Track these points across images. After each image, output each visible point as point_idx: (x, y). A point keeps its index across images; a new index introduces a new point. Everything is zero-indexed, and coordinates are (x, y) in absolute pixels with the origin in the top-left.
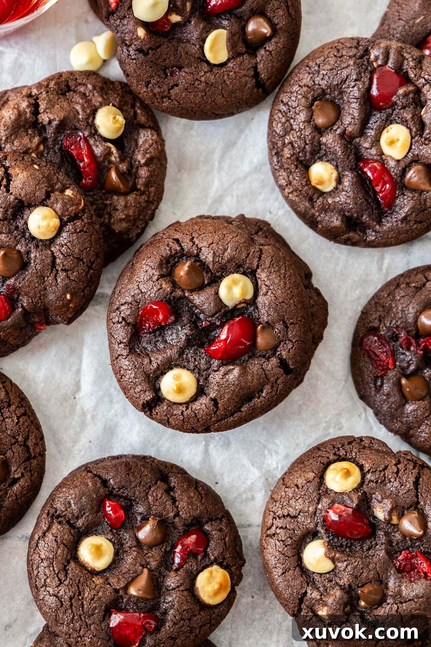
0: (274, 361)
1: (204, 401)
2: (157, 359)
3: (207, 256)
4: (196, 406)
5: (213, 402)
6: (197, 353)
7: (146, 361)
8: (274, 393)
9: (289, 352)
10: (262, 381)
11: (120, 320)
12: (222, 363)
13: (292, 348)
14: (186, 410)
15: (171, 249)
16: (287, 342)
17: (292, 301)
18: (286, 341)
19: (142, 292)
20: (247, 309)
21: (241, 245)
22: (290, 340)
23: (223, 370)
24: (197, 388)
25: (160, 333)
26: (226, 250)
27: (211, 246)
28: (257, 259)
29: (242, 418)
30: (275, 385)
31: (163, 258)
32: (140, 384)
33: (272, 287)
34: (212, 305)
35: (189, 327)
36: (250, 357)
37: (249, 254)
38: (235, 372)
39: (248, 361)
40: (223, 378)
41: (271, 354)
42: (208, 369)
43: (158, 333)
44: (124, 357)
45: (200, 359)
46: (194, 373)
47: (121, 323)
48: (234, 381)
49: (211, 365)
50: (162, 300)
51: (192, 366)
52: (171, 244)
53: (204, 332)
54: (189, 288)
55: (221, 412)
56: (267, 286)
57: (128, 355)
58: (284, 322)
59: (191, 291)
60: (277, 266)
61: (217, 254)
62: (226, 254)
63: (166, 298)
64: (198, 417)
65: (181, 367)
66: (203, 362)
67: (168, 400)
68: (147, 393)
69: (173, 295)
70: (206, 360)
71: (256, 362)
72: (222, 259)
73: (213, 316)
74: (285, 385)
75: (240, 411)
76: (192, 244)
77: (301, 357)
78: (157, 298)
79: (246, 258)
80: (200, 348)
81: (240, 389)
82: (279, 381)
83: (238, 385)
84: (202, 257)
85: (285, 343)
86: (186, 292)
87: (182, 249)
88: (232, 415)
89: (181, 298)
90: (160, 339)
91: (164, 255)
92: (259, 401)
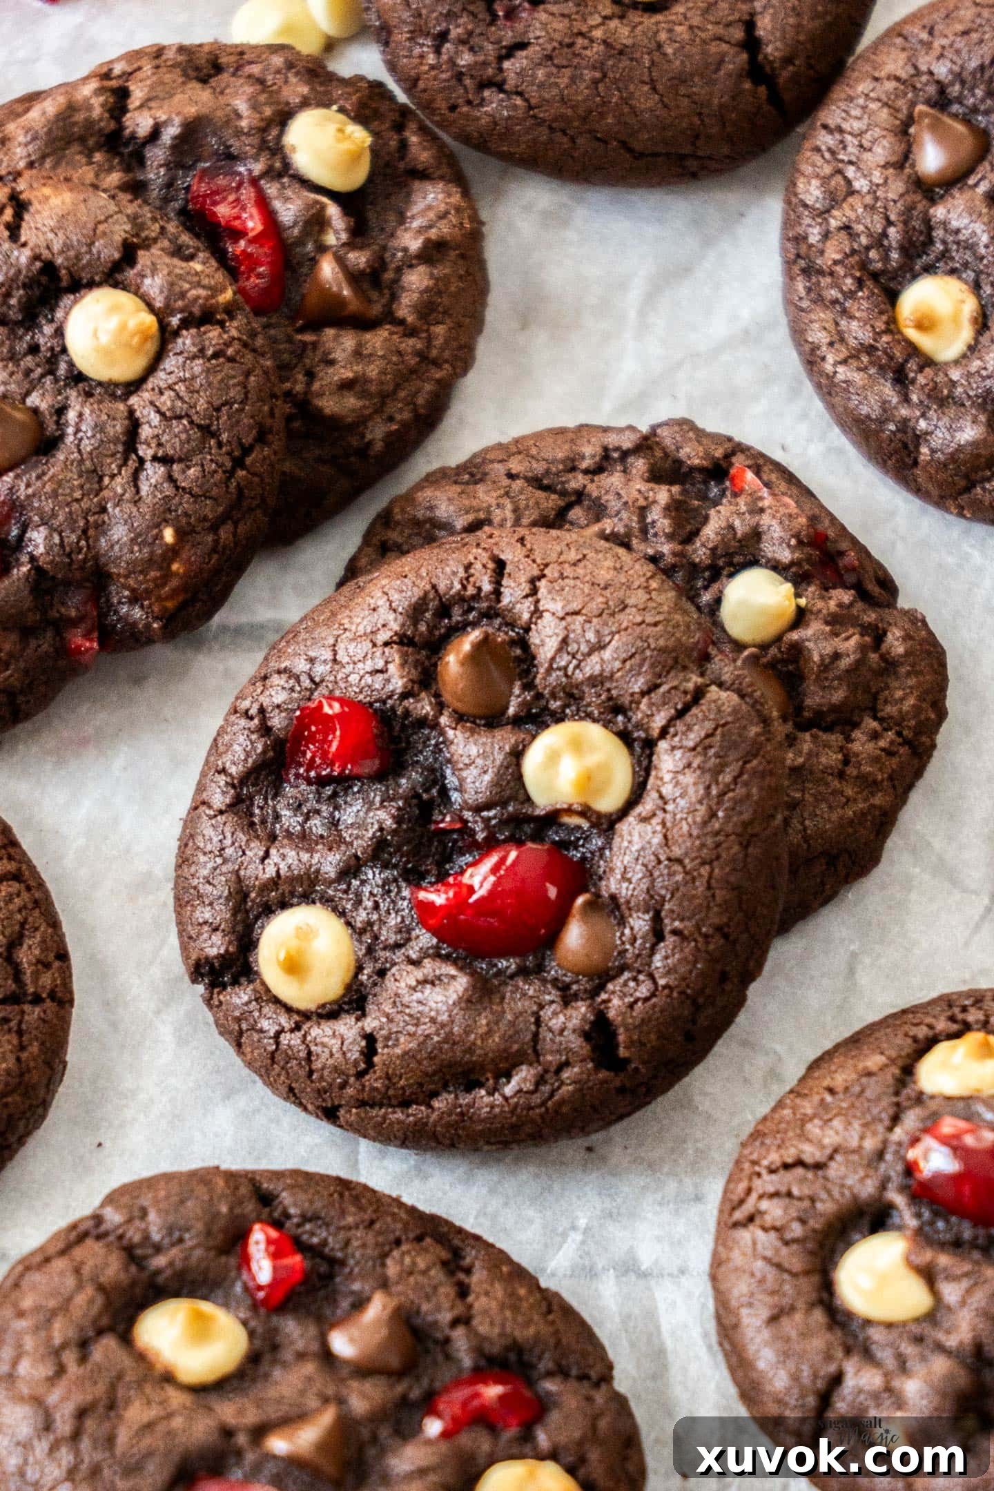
0: (581, 1011)
1: (348, 1028)
2: (286, 860)
3: (545, 639)
4: (320, 1032)
5: (363, 1043)
6: (389, 891)
7: (256, 849)
8: (536, 1099)
9: (631, 1006)
10: (516, 1047)
11: (253, 711)
12: (437, 948)
13: (646, 1000)
14: (292, 1031)
15: (467, 579)
16: (641, 977)
17: (705, 871)
18: (639, 972)
19: (335, 661)
20: (587, 839)
21: (648, 653)
22: (651, 976)
23: (429, 967)
24: (348, 988)
25: (335, 795)
26: (600, 647)
27: (569, 619)
28: (673, 711)
29: (426, 1124)
30: (550, 1077)
31: (431, 595)
32: (211, 904)
33: (670, 807)
34: (487, 778)
35: (399, 809)
36: (523, 972)
37: (657, 686)
38: (452, 989)
39: (512, 977)
40: (414, 989)
41: (586, 991)
42: (398, 946)
43: (328, 791)
44: (212, 813)
45: (388, 912)
46: (360, 942)
47: (251, 718)
48: (438, 1012)
49: (409, 940)
50: (371, 704)
51: (361, 917)
52: (478, 566)
53: (440, 842)
54: (458, 705)
55: (374, 1081)
56: (661, 797)
57: (221, 812)
58: (657, 920)
59: (460, 718)
60: (717, 756)
61: (573, 647)
62: (595, 658)
63: (384, 702)
64: (314, 1067)
65: (334, 910)
66: (393, 920)
67: (263, 983)
68: (217, 938)
69: (406, 703)
70: (403, 921)
71: (531, 993)
72: (577, 667)
73: (478, 809)
74: (581, 1090)
75: (430, 1106)
76: (527, 591)
77: (661, 1036)
78: (361, 692)
79: (643, 694)
80: (406, 880)
81: (445, 1041)
82: (565, 1075)
83: (443, 1026)
84: (534, 639)
85: (635, 979)
86: (446, 713)
87: (497, 593)
88: (405, 1104)
89: (422, 722)
90: (325, 809)
91: (442, 588)
92: (487, 1100)
